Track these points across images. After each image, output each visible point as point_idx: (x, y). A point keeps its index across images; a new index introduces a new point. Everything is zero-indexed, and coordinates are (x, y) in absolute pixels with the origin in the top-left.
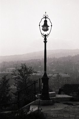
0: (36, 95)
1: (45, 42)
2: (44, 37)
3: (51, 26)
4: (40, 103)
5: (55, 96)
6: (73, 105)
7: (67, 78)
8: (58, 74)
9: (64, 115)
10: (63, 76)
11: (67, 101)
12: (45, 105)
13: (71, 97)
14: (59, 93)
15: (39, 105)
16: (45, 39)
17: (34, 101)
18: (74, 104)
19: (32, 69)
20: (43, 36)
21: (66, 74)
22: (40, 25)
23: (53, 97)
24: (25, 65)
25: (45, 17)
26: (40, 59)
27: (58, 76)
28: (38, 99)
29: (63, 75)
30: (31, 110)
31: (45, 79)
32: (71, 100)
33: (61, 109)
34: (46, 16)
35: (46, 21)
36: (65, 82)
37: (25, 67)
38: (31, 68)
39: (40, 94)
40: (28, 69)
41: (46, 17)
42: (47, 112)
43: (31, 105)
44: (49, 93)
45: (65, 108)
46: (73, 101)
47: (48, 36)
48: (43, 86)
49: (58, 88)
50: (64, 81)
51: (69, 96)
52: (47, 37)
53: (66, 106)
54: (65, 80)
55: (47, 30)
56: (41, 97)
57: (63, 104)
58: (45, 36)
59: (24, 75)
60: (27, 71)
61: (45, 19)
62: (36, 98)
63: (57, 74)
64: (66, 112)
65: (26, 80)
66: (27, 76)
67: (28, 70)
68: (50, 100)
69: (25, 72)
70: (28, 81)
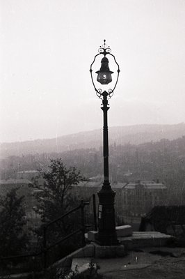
0: (86, 235)
1: (105, 109)
2: (102, 97)
3: (119, 71)
4: (95, 252)
5: (130, 235)
6: (172, 256)
8: (139, 182)
10: (149, 188)
12: (107, 257)
13: (169, 236)
14: (142, 229)
15: (92, 256)
16: (105, 102)
17: (81, 249)
18: (175, 255)
19: (76, 172)
20: (99, 95)
21: (158, 182)
22: (91, 71)
24: (59, 164)
25: (103, 51)
27: (139, 188)
28: (89, 242)
30: (74, 270)
31: (107, 194)
32: (169, 243)
33: (146, 265)
34: (105, 50)
35: (105, 61)
36: (156, 203)
37: (61, 168)
38: (75, 169)
39: (96, 230)
40: (67, 173)
41: (107, 51)
42: (111, 274)
43: (73, 257)
44: (117, 228)
45: (155, 262)
46: (174, 247)
47: (111, 94)
48: (103, 212)
49: (139, 215)
50: (154, 200)
52: (108, 97)
53: (158, 258)
54: (156, 198)
55: (108, 81)
56: (98, 239)
57: (150, 255)
58: (105, 94)
59: (59, 187)
60: (65, 177)
61: (102, 56)
62: (85, 242)
63: (136, 183)
64: (156, 272)
65: (62, 197)
66: (65, 189)
67: (68, 175)
68: (120, 244)
69: (60, 181)
70: (68, 200)
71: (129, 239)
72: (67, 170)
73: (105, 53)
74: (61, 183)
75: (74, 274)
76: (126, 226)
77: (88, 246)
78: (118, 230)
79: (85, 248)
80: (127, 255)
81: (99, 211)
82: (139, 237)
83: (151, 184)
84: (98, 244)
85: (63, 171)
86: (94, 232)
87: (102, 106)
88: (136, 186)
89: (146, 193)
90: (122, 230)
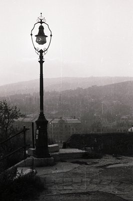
0: (27, 151)
1: (41, 62)
2: (39, 53)
3: (51, 36)
4: (33, 163)
5: (58, 151)
6: (86, 164)
7: (76, 125)
8: (61, 118)
9: (74, 179)
10: (68, 122)
11: (78, 158)
12: (41, 166)
13: (84, 151)
14: (64, 147)
15: (32, 166)
16: (41, 57)
17: (23, 161)
18: (88, 163)
19: (17, 110)
20: (37, 52)
21: (75, 118)
22: (31, 35)
23: (54, 153)
24: (4, 104)
25: (40, 21)
26: (29, 94)
27: (62, 122)
28: (29, 156)
29: (69, 120)
30: (20, 173)
32: (85, 156)
33: (68, 170)
34: (41, 20)
35: (41, 28)
36: (73, 132)
37: (6, 107)
38: (16, 108)
39: (34, 148)
40: (10, 110)
41: (43, 21)
42: (45, 176)
43: (18, 166)
44: (49, 146)
45: (75, 168)
46: (88, 158)
47: (46, 52)
49: (61, 142)
50: (71, 131)
51: (81, 151)
52: (43, 54)
53: (77, 165)
54: (73, 129)
55: (43, 42)
56: (36, 154)
57: (71, 164)
58: (41, 52)
59: (4, 121)
60: (9, 114)
61: (40, 24)
62: (26, 156)
63: (59, 118)
64: (76, 174)
65: (6, 128)
66: (8, 122)
67: (11, 112)
68: (51, 157)
69: (5, 116)
70: (11, 130)
71: (57, 153)
72: (11, 108)
73: (41, 22)
74: (5, 118)
75: (20, 175)
76: (55, 145)
77: (28, 158)
78: (49, 147)
79: (26, 160)
80: (55, 164)
81: (36, 134)
82: (64, 153)
83: (70, 120)
84: (35, 157)
85: (7, 109)
86: (32, 149)
87: (39, 60)
88: (59, 121)
89: (66, 126)
90: (52, 147)
